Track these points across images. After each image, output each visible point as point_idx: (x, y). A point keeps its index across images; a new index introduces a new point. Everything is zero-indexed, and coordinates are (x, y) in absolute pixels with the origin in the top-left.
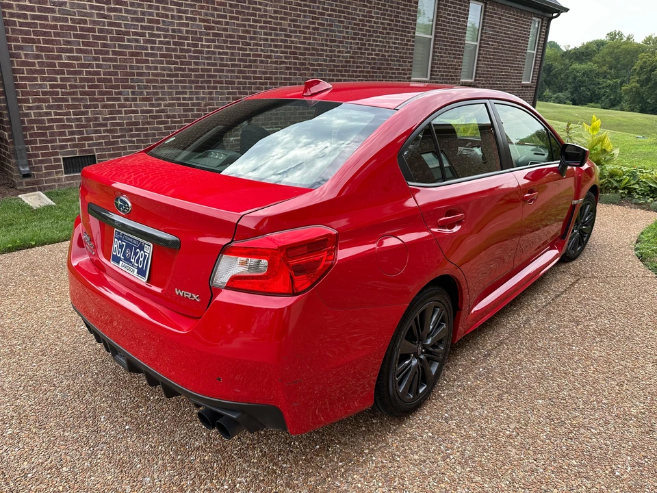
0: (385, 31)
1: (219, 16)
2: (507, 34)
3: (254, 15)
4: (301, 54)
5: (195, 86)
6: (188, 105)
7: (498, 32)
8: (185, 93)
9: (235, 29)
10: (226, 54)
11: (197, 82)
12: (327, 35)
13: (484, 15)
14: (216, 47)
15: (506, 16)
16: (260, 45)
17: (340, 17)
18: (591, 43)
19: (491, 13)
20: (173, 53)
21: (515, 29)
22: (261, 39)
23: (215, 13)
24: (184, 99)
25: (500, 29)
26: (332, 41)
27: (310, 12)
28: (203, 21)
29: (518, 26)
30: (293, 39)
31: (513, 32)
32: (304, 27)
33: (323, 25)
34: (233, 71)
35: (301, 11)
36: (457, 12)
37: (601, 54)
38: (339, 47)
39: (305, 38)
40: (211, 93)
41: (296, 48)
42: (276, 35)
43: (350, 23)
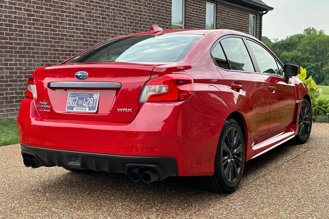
0: (151, 21)
1: (38, 7)
2: (234, 24)
3: (62, 7)
4: (94, 35)
5: (19, 56)
6: (13, 69)
7: (227, 23)
8: (11, 60)
9: (49, 17)
10: (42, 33)
11: (21, 52)
12: (112, 23)
13: (217, 12)
14: (35, 28)
15: (231, 13)
16: (66, 28)
17: (120, 11)
18: (293, 37)
19: (221, 10)
20: (4, 32)
21: (239, 21)
22: (66, 24)
23: (35, 5)
24: (11, 64)
25: (228, 21)
26: (115, 27)
27: (100, 7)
28: (27, 10)
29: (240, 19)
30: (88, 25)
31: (238, 23)
32: (96, 17)
33: (109, 16)
34: (47, 46)
35: (93, 6)
36: (198, 9)
37: (302, 44)
38: (120, 31)
39: (97, 24)
40: (30, 61)
41: (91, 30)
42: (77, 21)
43: (127, 15)
